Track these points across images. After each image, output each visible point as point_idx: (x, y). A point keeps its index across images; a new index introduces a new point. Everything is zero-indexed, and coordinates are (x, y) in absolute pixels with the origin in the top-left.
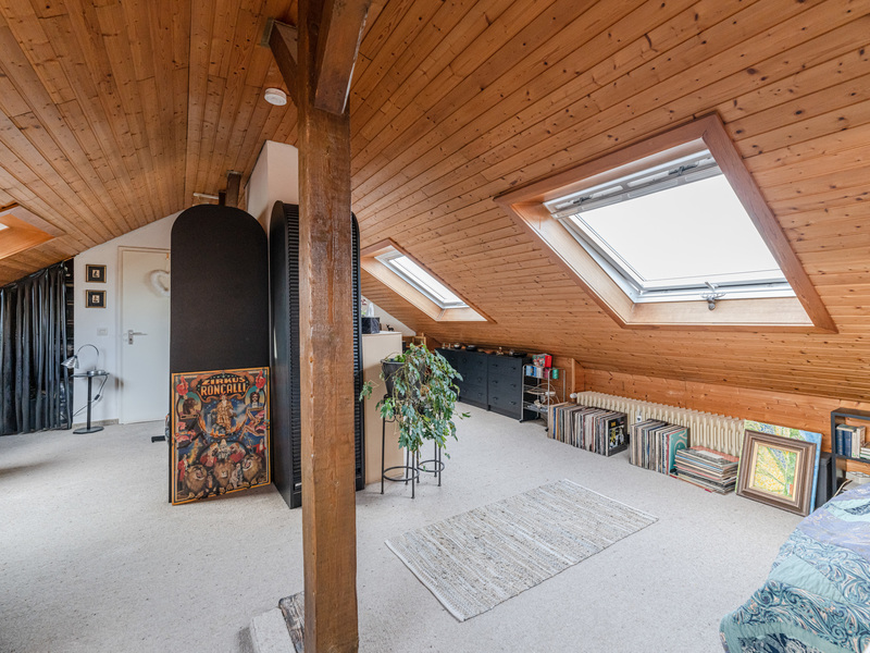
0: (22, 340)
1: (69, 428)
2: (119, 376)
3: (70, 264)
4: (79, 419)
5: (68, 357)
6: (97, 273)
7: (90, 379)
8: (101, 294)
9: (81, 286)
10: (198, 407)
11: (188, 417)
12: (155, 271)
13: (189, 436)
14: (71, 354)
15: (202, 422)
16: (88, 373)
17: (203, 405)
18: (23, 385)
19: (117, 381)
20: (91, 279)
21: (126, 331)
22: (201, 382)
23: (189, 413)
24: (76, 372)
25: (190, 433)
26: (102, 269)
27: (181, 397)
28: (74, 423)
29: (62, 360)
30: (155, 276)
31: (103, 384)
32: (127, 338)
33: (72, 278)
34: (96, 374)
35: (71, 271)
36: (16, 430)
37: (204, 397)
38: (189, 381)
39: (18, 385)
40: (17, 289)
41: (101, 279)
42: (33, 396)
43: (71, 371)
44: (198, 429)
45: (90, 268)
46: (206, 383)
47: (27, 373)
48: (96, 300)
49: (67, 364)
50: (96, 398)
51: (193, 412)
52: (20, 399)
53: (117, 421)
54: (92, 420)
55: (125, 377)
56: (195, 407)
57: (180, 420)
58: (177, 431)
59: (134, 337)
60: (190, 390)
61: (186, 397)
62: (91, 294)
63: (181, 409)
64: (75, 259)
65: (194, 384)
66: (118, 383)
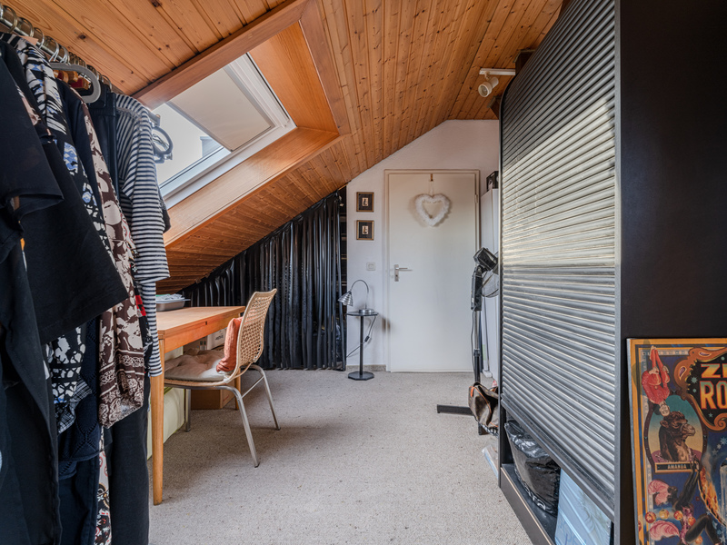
0: (307, 273)
1: (342, 369)
2: (386, 316)
3: (343, 193)
4: (352, 361)
5: (343, 294)
6: (366, 201)
7: (362, 318)
8: (369, 224)
9: (353, 216)
10: (695, 442)
11: (674, 468)
12: (419, 196)
13: (680, 525)
14: (344, 290)
15: (708, 488)
16: (360, 311)
17: (710, 438)
18: (307, 319)
19: (384, 321)
20: (361, 208)
21: (392, 267)
22: (698, 369)
23: (675, 457)
24: (350, 310)
25: (680, 516)
26: (370, 196)
27: (654, 408)
28: (348, 365)
29: (337, 297)
30: (420, 201)
31: (371, 324)
32: (393, 273)
33: (345, 208)
34: (367, 314)
35: (344, 201)
36: (302, 364)
37: (710, 413)
38: (672, 362)
39: (304, 319)
40: (302, 221)
41: (370, 208)
42: (315, 331)
43: (345, 308)
44: (699, 507)
45: (360, 196)
46: (710, 371)
47: (310, 308)
48: (365, 232)
49: (343, 300)
50: (366, 341)
51: (685, 456)
52: (305, 334)
53: (384, 367)
54: (364, 364)
55: (392, 318)
56: (689, 441)
57: (655, 477)
58: (650, 507)
59: (400, 273)
60: (674, 388)
61: (665, 410)
62: (361, 224)
63: (655, 445)
64: (348, 186)
65: (682, 372)
66: (386, 325)
